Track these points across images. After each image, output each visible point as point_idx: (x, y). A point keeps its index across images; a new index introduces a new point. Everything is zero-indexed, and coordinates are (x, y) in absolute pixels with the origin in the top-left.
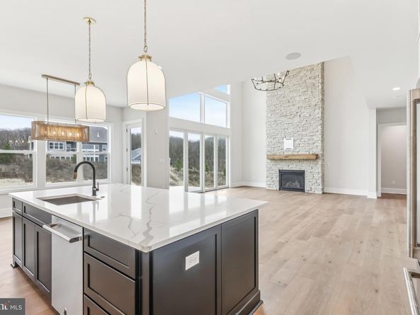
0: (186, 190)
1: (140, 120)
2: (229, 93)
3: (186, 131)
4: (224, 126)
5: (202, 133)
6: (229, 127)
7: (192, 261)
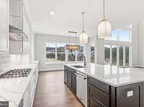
0: (111, 66)
1: (94, 42)
2: (131, 27)
3: (111, 45)
4: (128, 41)
5: (118, 45)
6: (131, 41)
7: (130, 94)
